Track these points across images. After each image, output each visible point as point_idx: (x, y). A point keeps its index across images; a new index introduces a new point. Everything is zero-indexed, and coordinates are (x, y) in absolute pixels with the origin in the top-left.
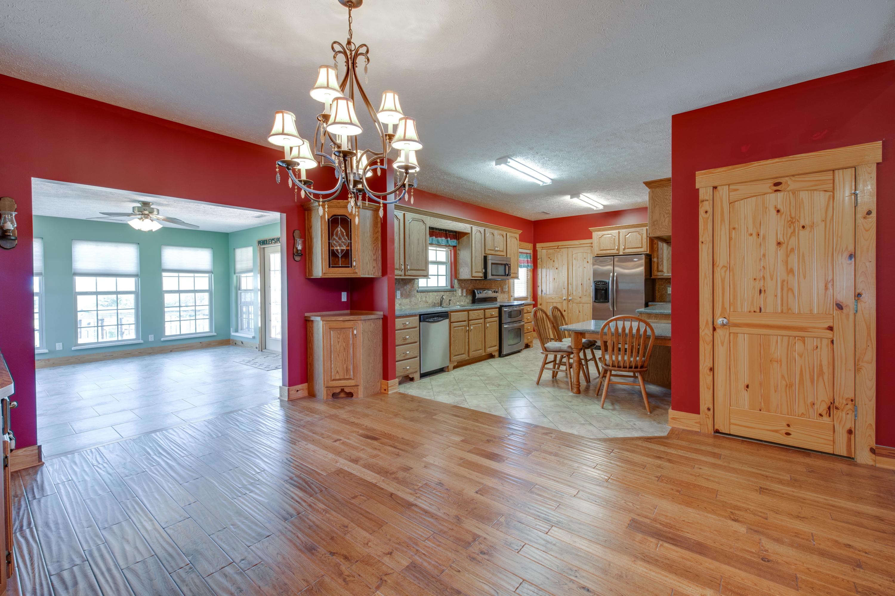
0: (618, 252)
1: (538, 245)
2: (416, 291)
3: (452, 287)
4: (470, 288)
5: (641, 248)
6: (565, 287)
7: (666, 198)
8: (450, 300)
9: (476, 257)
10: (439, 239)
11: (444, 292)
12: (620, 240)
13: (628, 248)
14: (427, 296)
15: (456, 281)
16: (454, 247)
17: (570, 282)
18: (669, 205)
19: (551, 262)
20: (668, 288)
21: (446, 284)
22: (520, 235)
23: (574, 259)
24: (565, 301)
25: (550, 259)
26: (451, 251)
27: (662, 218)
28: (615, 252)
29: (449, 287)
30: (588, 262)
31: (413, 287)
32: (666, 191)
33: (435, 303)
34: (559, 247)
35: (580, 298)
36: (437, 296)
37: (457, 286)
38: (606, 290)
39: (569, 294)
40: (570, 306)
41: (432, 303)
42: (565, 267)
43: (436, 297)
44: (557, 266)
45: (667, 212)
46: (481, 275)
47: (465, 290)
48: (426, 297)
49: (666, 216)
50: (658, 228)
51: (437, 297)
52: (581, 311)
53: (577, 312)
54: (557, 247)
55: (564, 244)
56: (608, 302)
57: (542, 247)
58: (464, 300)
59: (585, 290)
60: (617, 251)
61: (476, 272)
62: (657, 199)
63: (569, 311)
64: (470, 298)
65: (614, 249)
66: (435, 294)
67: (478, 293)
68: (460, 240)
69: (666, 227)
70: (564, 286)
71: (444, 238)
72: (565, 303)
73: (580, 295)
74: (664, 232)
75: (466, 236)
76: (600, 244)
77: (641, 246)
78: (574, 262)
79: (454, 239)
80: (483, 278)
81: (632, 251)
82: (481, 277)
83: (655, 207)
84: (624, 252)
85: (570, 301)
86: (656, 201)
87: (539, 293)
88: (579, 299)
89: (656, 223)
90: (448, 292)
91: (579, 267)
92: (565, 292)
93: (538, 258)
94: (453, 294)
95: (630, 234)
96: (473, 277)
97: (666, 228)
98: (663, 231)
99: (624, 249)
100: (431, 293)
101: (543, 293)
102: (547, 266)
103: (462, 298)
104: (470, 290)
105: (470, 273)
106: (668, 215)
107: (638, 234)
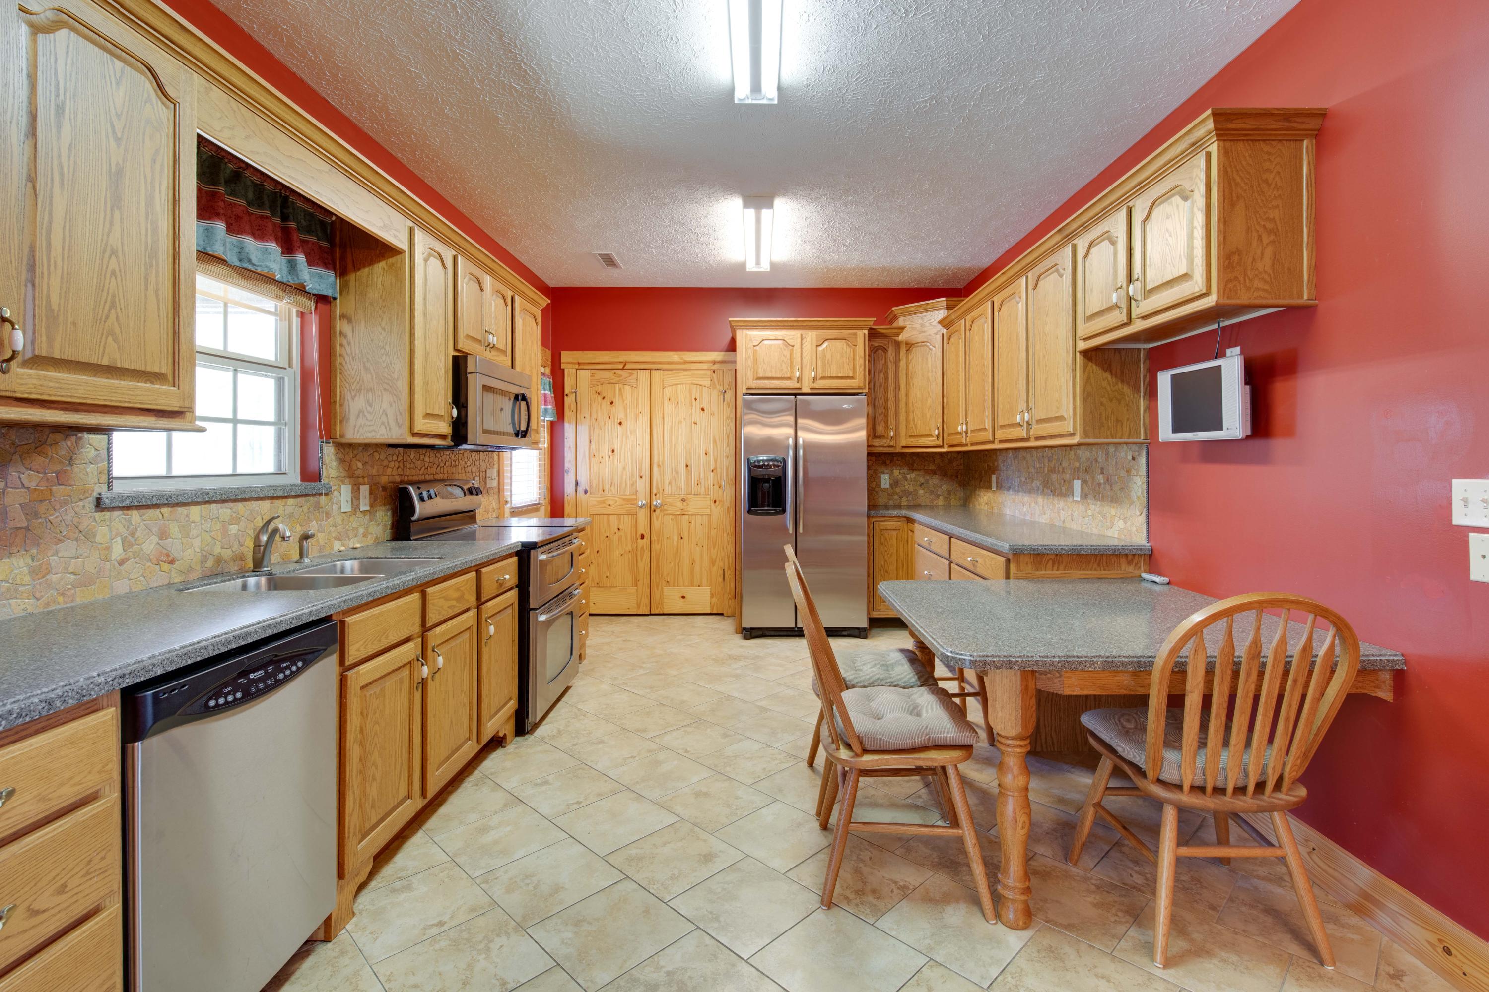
0: (798, 386)
1: (567, 356)
2: (90, 504)
3: (310, 474)
4: (384, 480)
5: (852, 378)
6: (643, 473)
7: (1266, 181)
8: (306, 537)
9: (427, 355)
10: (250, 243)
11: (273, 498)
12: (804, 355)
13: (823, 378)
14: (174, 529)
15: (329, 450)
16: (322, 299)
17: (655, 460)
18: (1274, 203)
19: (606, 404)
20: (882, 476)
21: (279, 462)
22: (544, 311)
23: (666, 399)
24: (643, 511)
25: (599, 398)
26: (302, 315)
27: (1255, 243)
28: (792, 384)
29: (294, 478)
30: (703, 409)
31: (61, 478)
32: (1266, 157)
33: (219, 560)
34: (628, 366)
35: (683, 500)
36: (236, 520)
37: (333, 473)
38: (779, 483)
39: (655, 491)
40: (656, 524)
41: (204, 559)
42: (644, 420)
43: (225, 532)
44: (620, 416)
45: (1269, 225)
46: (444, 428)
47: (365, 489)
48: (163, 535)
49: (1265, 240)
50: (1241, 279)
51: (234, 529)
52: (685, 536)
53: (675, 538)
54: (621, 366)
55: (642, 359)
56: (784, 511)
57: (579, 364)
58: (361, 530)
59: (694, 481)
60: (798, 382)
61: (428, 415)
62: (1238, 180)
63: (654, 538)
64: (384, 517)
65: (789, 378)
66: (224, 511)
67: (422, 500)
68: (352, 277)
69: (1266, 277)
70: (641, 470)
71: (273, 247)
72: (642, 515)
73: (683, 494)
74: (1261, 293)
75: (382, 264)
76: (756, 361)
77: (851, 375)
78: (668, 407)
79: (326, 266)
80: (449, 442)
81: (833, 386)
82: (443, 437)
83: (1233, 205)
84: (815, 385)
85: (658, 511)
86: (1237, 184)
87: (569, 488)
88: (680, 505)
89: (1236, 258)
90: (291, 501)
91: (680, 422)
92: (642, 486)
93: (567, 391)
94: (317, 507)
95: (825, 344)
96: (414, 434)
97: (1266, 282)
98: (1257, 289)
99: (815, 379)
100: (195, 511)
101: (581, 490)
102: (594, 416)
103: (354, 522)
104: (384, 488)
105: (405, 419)
106: (1272, 237)
107: (845, 345)
